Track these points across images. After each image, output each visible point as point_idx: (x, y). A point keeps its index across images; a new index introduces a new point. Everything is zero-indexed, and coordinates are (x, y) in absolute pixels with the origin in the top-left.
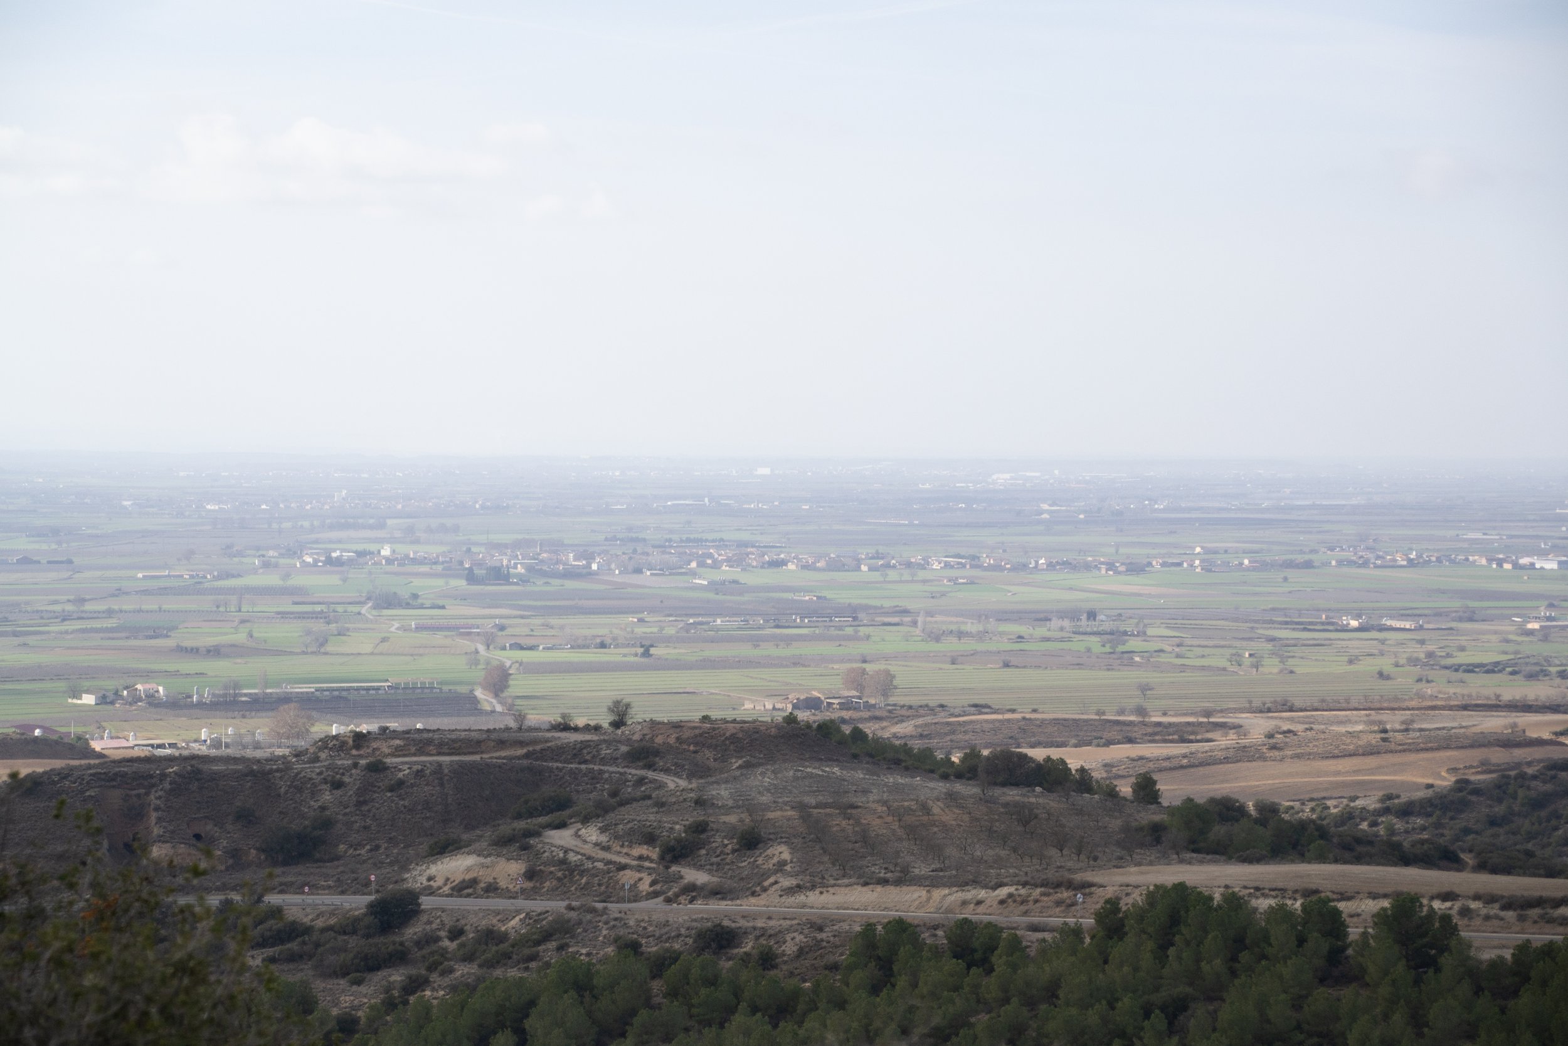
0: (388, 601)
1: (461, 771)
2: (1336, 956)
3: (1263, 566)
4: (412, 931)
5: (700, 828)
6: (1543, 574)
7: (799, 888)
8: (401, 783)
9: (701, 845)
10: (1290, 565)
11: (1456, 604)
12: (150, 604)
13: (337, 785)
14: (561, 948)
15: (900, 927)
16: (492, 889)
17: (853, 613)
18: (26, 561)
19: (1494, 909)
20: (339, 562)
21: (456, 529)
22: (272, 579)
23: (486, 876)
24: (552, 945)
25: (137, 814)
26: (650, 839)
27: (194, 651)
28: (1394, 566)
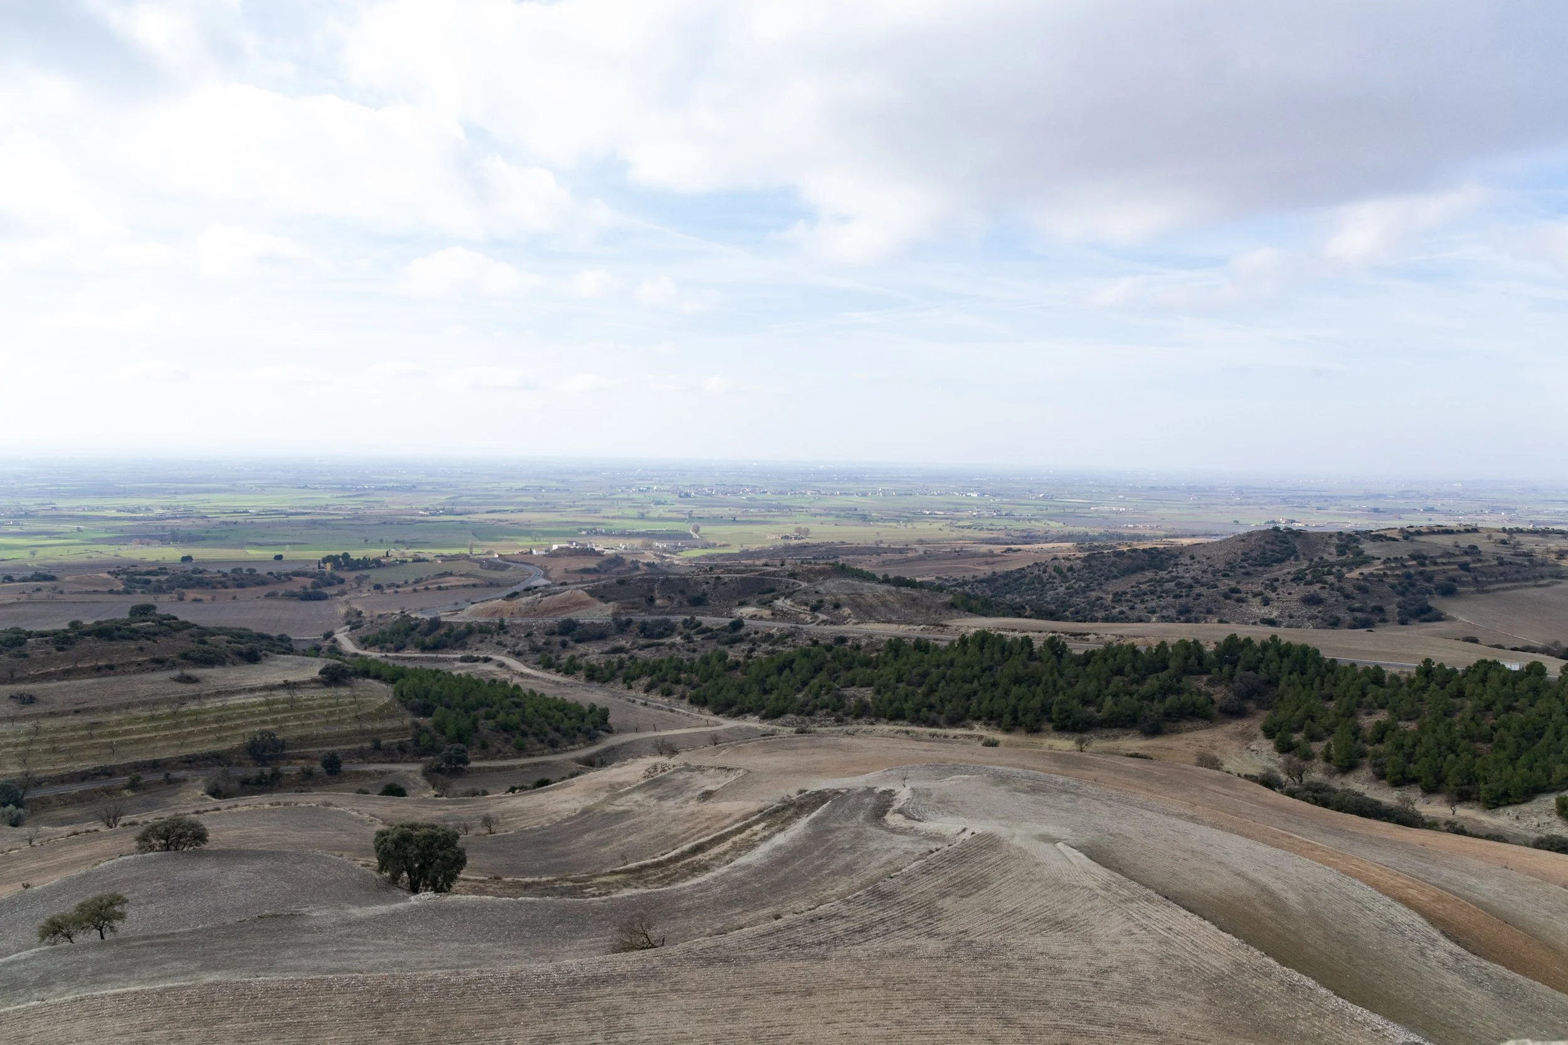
0: (658, 503)
1: (742, 579)
2: (1031, 653)
3: (900, 495)
4: (743, 631)
5: (821, 601)
6: (973, 498)
7: (858, 623)
8: (725, 583)
9: (822, 606)
10: (906, 494)
11: (953, 507)
12: (593, 503)
13: (707, 583)
14: (793, 640)
15: (899, 640)
16: (761, 618)
17: (789, 507)
18: (557, 490)
19: (1068, 636)
20: (642, 491)
21: (673, 481)
22: (625, 496)
23: (759, 614)
24: (790, 639)
25: (651, 590)
26: (806, 604)
27: (608, 518)
28: (934, 495)
